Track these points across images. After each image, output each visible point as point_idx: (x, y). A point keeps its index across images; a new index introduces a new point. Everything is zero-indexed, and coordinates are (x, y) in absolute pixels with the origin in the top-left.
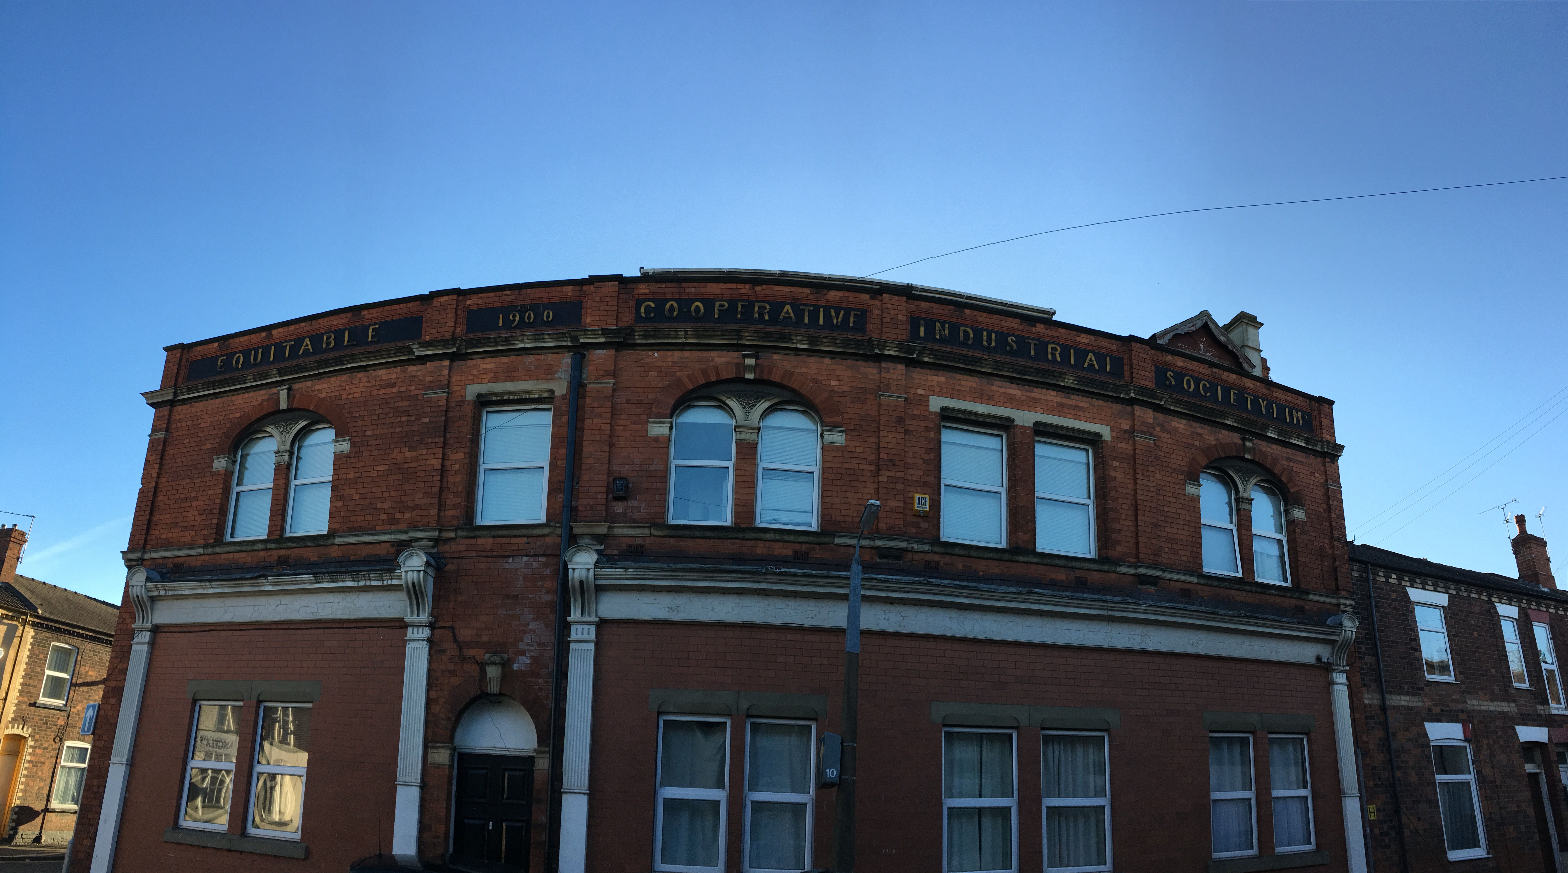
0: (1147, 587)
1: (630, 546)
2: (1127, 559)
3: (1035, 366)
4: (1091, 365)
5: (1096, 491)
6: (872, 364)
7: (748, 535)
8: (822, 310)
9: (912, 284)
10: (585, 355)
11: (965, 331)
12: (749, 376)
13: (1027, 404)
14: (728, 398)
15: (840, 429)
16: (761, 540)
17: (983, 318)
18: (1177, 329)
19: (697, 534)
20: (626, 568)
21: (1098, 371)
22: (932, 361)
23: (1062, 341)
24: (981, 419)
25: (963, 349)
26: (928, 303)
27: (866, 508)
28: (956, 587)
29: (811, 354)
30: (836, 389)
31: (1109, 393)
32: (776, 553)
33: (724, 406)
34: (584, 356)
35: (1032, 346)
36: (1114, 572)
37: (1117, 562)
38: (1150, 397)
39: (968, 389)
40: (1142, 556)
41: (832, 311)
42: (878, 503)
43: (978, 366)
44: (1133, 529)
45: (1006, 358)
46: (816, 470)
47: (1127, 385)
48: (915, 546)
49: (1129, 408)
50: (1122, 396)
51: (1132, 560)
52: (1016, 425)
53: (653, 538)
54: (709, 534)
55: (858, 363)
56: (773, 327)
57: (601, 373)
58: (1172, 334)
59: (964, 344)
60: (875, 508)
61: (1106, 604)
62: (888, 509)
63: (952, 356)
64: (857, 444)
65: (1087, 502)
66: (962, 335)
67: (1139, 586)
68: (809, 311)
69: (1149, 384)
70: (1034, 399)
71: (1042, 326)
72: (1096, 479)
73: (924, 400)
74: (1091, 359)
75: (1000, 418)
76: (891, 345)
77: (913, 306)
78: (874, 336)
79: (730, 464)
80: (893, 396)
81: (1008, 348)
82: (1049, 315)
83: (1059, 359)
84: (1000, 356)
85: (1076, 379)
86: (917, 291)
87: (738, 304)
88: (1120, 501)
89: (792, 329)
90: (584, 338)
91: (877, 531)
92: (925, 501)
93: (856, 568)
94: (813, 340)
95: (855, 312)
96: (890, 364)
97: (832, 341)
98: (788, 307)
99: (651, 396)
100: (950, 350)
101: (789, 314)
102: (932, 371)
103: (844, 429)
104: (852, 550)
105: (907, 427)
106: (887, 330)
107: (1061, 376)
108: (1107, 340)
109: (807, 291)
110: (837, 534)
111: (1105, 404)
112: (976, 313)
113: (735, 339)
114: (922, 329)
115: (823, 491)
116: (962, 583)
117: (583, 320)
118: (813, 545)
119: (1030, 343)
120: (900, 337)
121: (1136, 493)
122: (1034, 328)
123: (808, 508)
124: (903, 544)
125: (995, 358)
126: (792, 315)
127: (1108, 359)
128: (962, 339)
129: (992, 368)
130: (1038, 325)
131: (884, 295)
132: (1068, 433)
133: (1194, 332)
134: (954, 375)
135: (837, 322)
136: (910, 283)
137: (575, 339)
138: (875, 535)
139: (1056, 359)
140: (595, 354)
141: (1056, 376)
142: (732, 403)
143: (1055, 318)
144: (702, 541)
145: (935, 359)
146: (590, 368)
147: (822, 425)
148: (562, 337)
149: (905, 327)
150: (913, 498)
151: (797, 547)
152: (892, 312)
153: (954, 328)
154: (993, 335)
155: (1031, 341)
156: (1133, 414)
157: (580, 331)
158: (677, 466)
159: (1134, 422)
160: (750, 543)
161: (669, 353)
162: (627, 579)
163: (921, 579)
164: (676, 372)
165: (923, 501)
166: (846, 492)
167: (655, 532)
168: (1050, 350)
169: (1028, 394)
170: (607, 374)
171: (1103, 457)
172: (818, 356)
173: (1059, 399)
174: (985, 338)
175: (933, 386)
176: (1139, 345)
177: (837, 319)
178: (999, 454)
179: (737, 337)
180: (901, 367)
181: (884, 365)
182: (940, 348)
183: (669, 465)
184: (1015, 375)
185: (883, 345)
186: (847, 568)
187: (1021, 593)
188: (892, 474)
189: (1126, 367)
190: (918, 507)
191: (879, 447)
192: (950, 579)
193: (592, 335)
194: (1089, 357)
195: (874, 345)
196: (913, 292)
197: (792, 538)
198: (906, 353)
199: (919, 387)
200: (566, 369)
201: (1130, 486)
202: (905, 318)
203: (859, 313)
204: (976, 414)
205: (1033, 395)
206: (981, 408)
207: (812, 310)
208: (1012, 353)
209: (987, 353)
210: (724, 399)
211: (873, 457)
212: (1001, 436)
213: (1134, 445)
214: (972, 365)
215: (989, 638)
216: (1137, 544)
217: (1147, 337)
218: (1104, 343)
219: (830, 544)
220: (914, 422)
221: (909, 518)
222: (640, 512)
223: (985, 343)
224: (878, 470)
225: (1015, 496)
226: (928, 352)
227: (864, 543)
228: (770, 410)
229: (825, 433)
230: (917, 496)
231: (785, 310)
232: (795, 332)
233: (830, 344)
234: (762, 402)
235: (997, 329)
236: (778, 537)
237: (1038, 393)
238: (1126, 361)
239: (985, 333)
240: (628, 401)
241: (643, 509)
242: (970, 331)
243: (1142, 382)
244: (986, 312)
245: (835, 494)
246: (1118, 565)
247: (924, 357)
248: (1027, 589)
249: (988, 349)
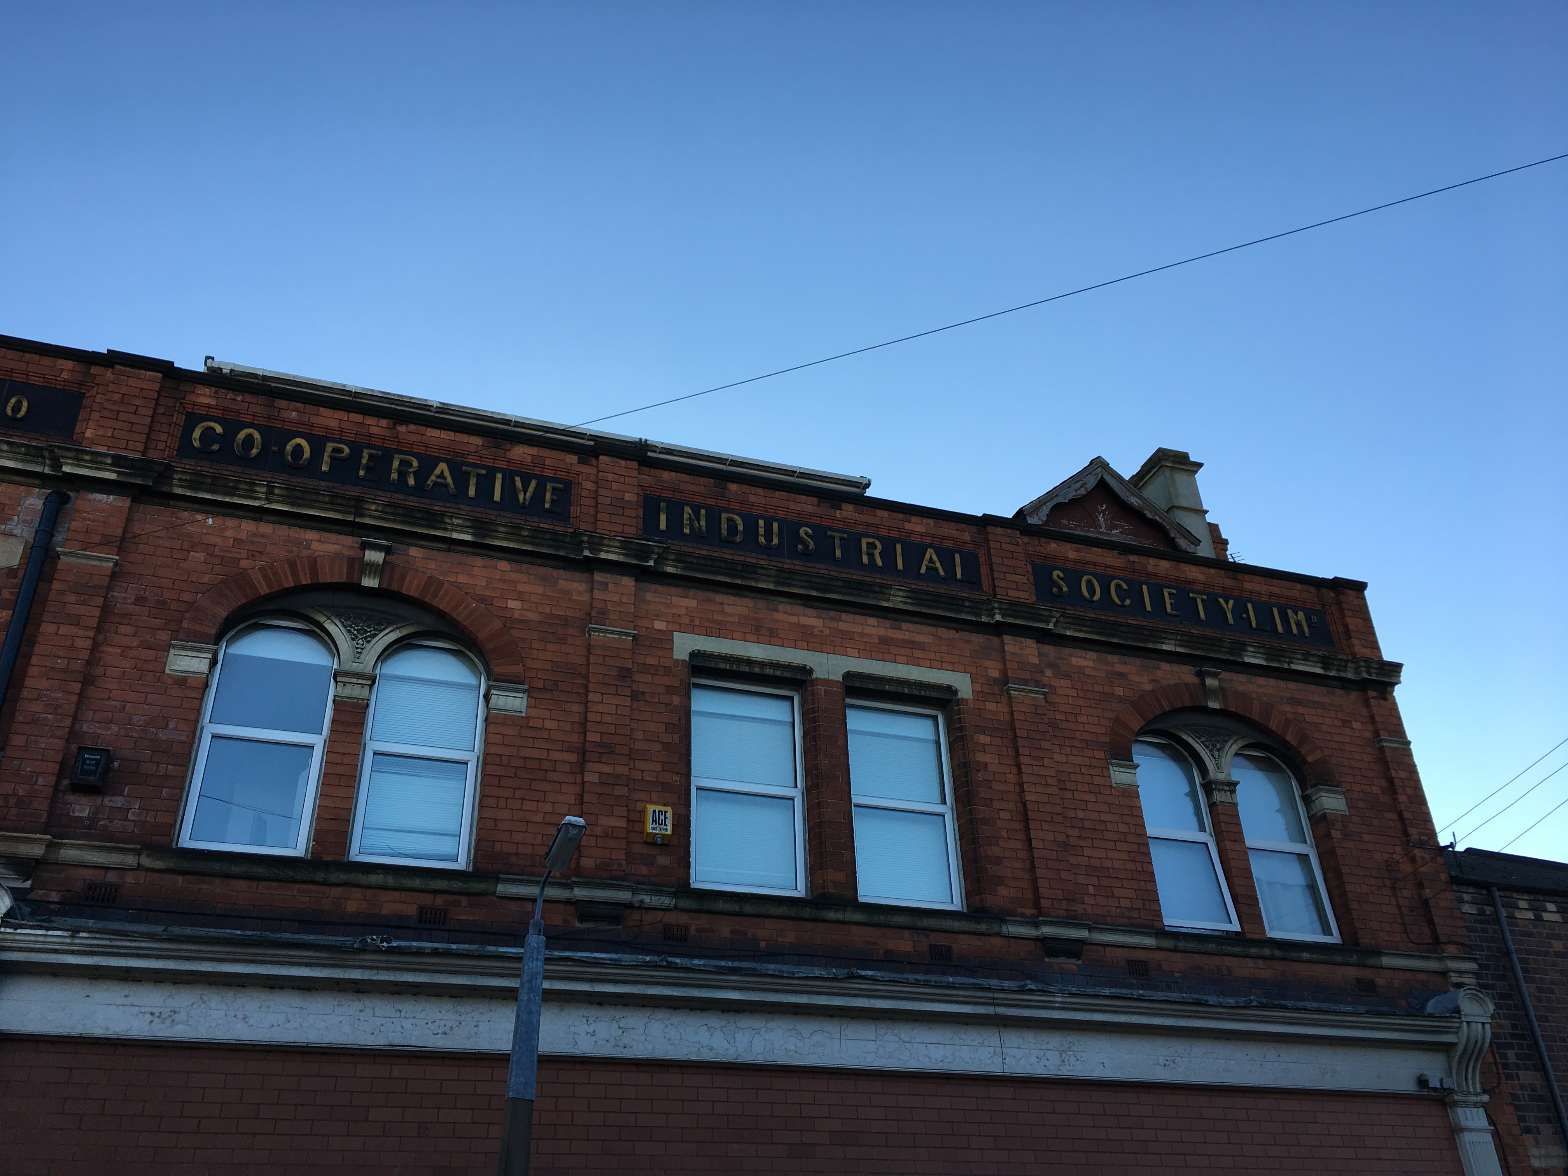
0: (1061, 960)
1: (92, 886)
2: (1020, 910)
3: (842, 575)
4: (932, 569)
5: (956, 790)
6: (578, 575)
7: (336, 877)
8: (499, 476)
9: (646, 440)
10: (69, 498)
11: (729, 520)
12: (370, 582)
13: (833, 641)
14: (329, 618)
15: (520, 686)
16: (360, 886)
17: (757, 497)
18: (1057, 495)
19: (235, 869)
20: (75, 932)
21: (943, 578)
22: (679, 572)
23: (883, 532)
24: (757, 670)
25: (727, 551)
26: (673, 474)
27: (559, 831)
28: (720, 971)
29: (477, 551)
30: (517, 615)
31: (963, 616)
32: (384, 911)
33: (319, 631)
34: (66, 499)
35: (837, 542)
36: (999, 934)
37: (1001, 917)
38: (1027, 619)
39: (736, 619)
40: (1044, 903)
41: (518, 479)
42: (581, 821)
43: (752, 579)
44: (1023, 855)
45: (798, 565)
46: (472, 758)
47: (988, 602)
48: (647, 899)
49: (996, 640)
50: (984, 619)
51: (1029, 912)
52: (817, 679)
53: (143, 874)
54: (260, 870)
55: (555, 573)
56: (415, 499)
57: (97, 539)
58: (1050, 505)
59: (728, 542)
60: (575, 831)
61: (991, 995)
62: (598, 831)
63: (709, 563)
64: (546, 714)
65: (940, 809)
66: (724, 526)
67: (1046, 960)
68: (478, 475)
69: (1024, 595)
70: (843, 632)
71: (851, 507)
72: (953, 769)
73: (665, 642)
74: (931, 560)
75: (789, 667)
76: (612, 543)
77: (649, 478)
78: (583, 526)
79: (318, 741)
80: (612, 632)
81: (800, 547)
82: (858, 487)
83: (879, 563)
84: (787, 561)
85: (909, 594)
86: (655, 452)
87: (362, 452)
88: (997, 805)
89: (448, 505)
90: (72, 464)
91: (578, 871)
92: (666, 818)
93: (534, 940)
94: (481, 527)
95: (554, 485)
96: (609, 575)
97: (514, 532)
98: (443, 467)
99: (186, 597)
100: (705, 553)
101: (445, 478)
102: (679, 589)
103: (526, 687)
104: (529, 906)
105: (635, 687)
106: (606, 517)
107: (883, 590)
108: (954, 525)
109: (477, 441)
110: (501, 876)
111: (957, 635)
112: (746, 488)
113: (350, 513)
114: (663, 518)
115: (483, 796)
116: (730, 964)
117: (78, 430)
118: (455, 897)
119: (834, 538)
120: (627, 529)
121: (1023, 791)
122: (838, 512)
123: (453, 827)
124: (624, 896)
125: (780, 565)
126: (449, 480)
127: (957, 557)
128: (724, 533)
129: (773, 582)
130: (845, 506)
131: (601, 457)
132: (900, 690)
133: (1084, 496)
134: (712, 595)
135: (525, 498)
136: (644, 438)
137: (57, 466)
138: (573, 879)
139: (875, 564)
140: (89, 500)
141: (875, 592)
142: (335, 629)
143: (869, 493)
144: (241, 884)
145: (685, 568)
146: (74, 523)
147: (488, 679)
148: (34, 454)
149: (634, 513)
150: (643, 812)
151: (426, 900)
152: (615, 486)
153: (713, 517)
154: (775, 526)
155: (834, 534)
156: (1003, 651)
157: (69, 449)
158: (214, 736)
159: (1005, 664)
160: (336, 892)
161: (231, 522)
162: (73, 952)
163: (655, 958)
164: (239, 559)
165: (662, 817)
166: (523, 799)
167: (146, 861)
168: (864, 547)
169: (834, 624)
170: (106, 542)
171: (961, 729)
172: (489, 556)
173: (882, 632)
174: (761, 531)
175: (679, 615)
176: (1000, 530)
177: (525, 494)
178: (789, 730)
179: (353, 510)
180: (628, 582)
181: (598, 577)
182: (691, 550)
183: (198, 732)
184: (814, 593)
185: (597, 544)
186: (518, 939)
187: (835, 979)
188: (607, 769)
189: (984, 570)
190: (654, 829)
191: (586, 721)
192: (708, 957)
193: (91, 461)
194: (927, 557)
195: (583, 542)
196: (649, 454)
197: (417, 883)
198: (636, 557)
199: (658, 616)
200: (29, 518)
201: (1012, 778)
202: (634, 498)
203: (561, 486)
204: (749, 662)
205: (842, 626)
206: (757, 651)
207: (482, 475)
208: (806, 555)
209: (765, 557)
210: (321, 619)
211: (575, 738)
212: (791, 699)
213: (1010, 704)
214: (742, 578)
215: (779, 1063)
216: (1034, 881)
217: (1010, 514)
218: (948, 530)
219: (488, 894)
220: (648, 678)
221: (637, 849)
222: (126, 819)
223: (762, 540)
224: (582, 764)
225: (819, 803)
226: (673, 557)
227: (553, 892)
228: (398, 645)
229: (493, 692)
230: (651, 808)
231: (437, 471)
232: (451, 510)
233: (510, 536)
234: (387, 631)
235: (781, 515)
236: (391, 880)
237: (849, 623)
238: (982, 559)
239: (761, 523)
240: (140, 600)
241: (133, 814)
242: (739, 521)
243: (1013, 594)
244: (764, 488)
245: (502, 803)
246: (1002, 921)
247: (667, 565)
248: (846, 971)
249: (767, 549)
